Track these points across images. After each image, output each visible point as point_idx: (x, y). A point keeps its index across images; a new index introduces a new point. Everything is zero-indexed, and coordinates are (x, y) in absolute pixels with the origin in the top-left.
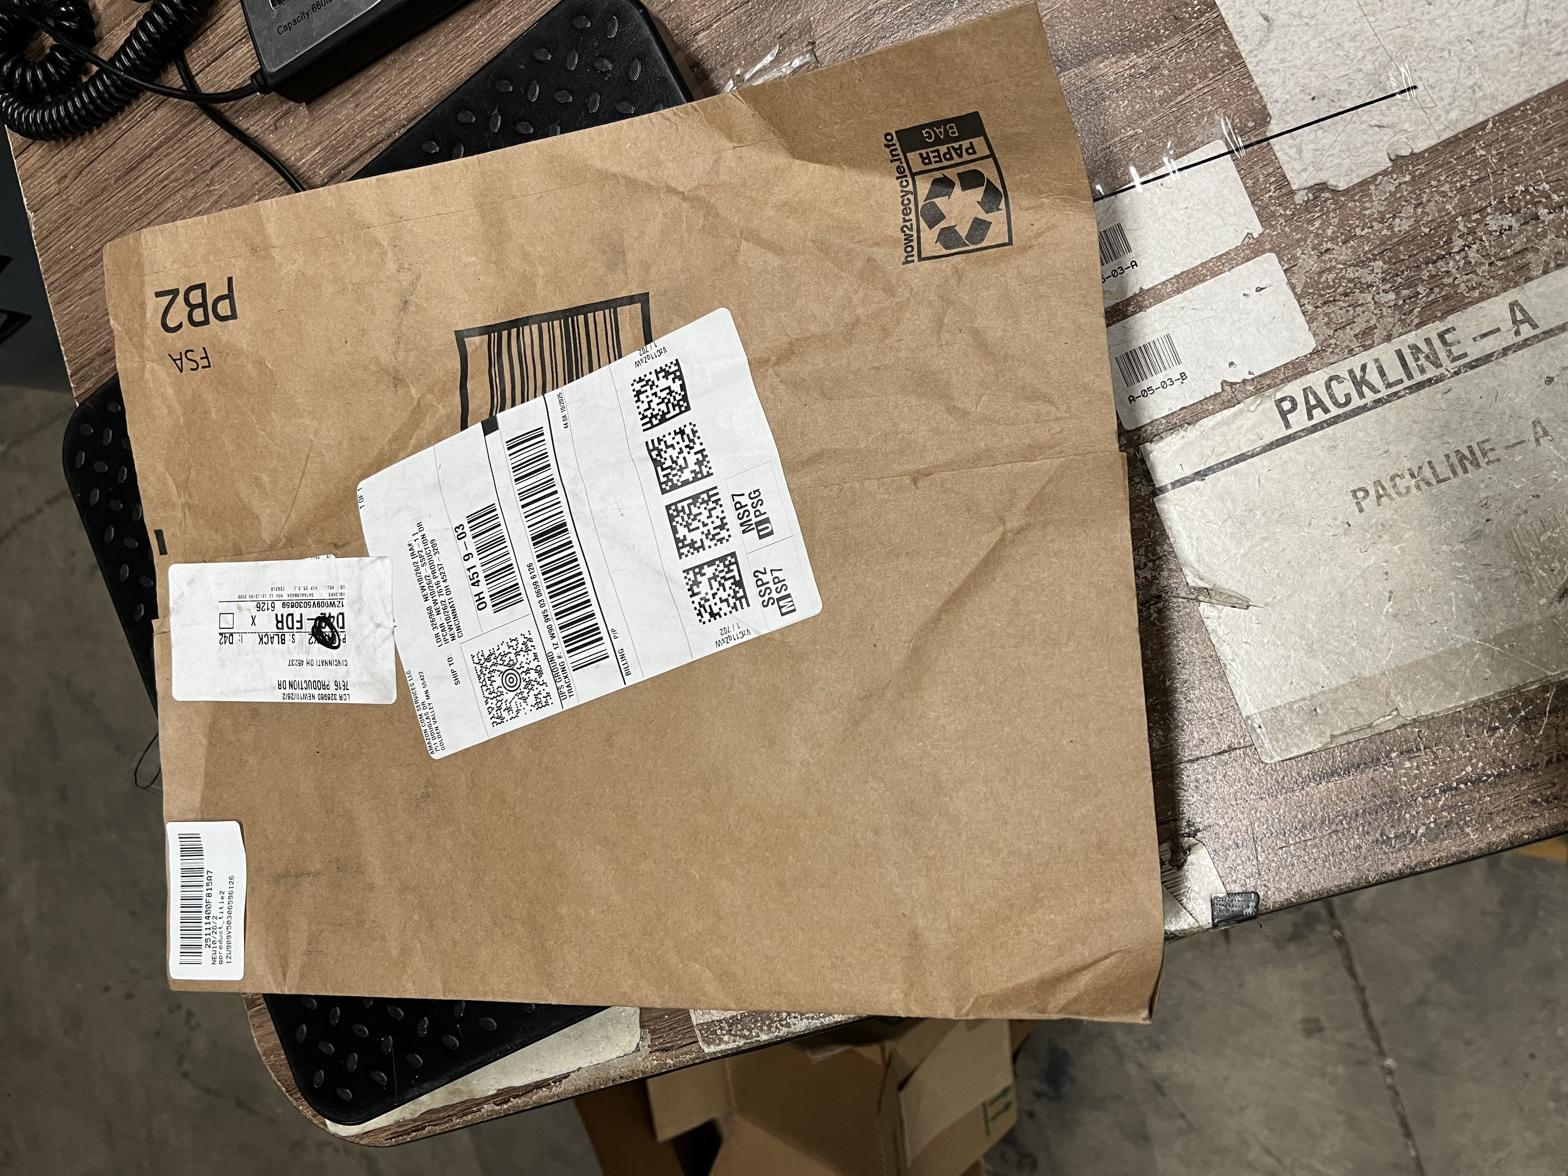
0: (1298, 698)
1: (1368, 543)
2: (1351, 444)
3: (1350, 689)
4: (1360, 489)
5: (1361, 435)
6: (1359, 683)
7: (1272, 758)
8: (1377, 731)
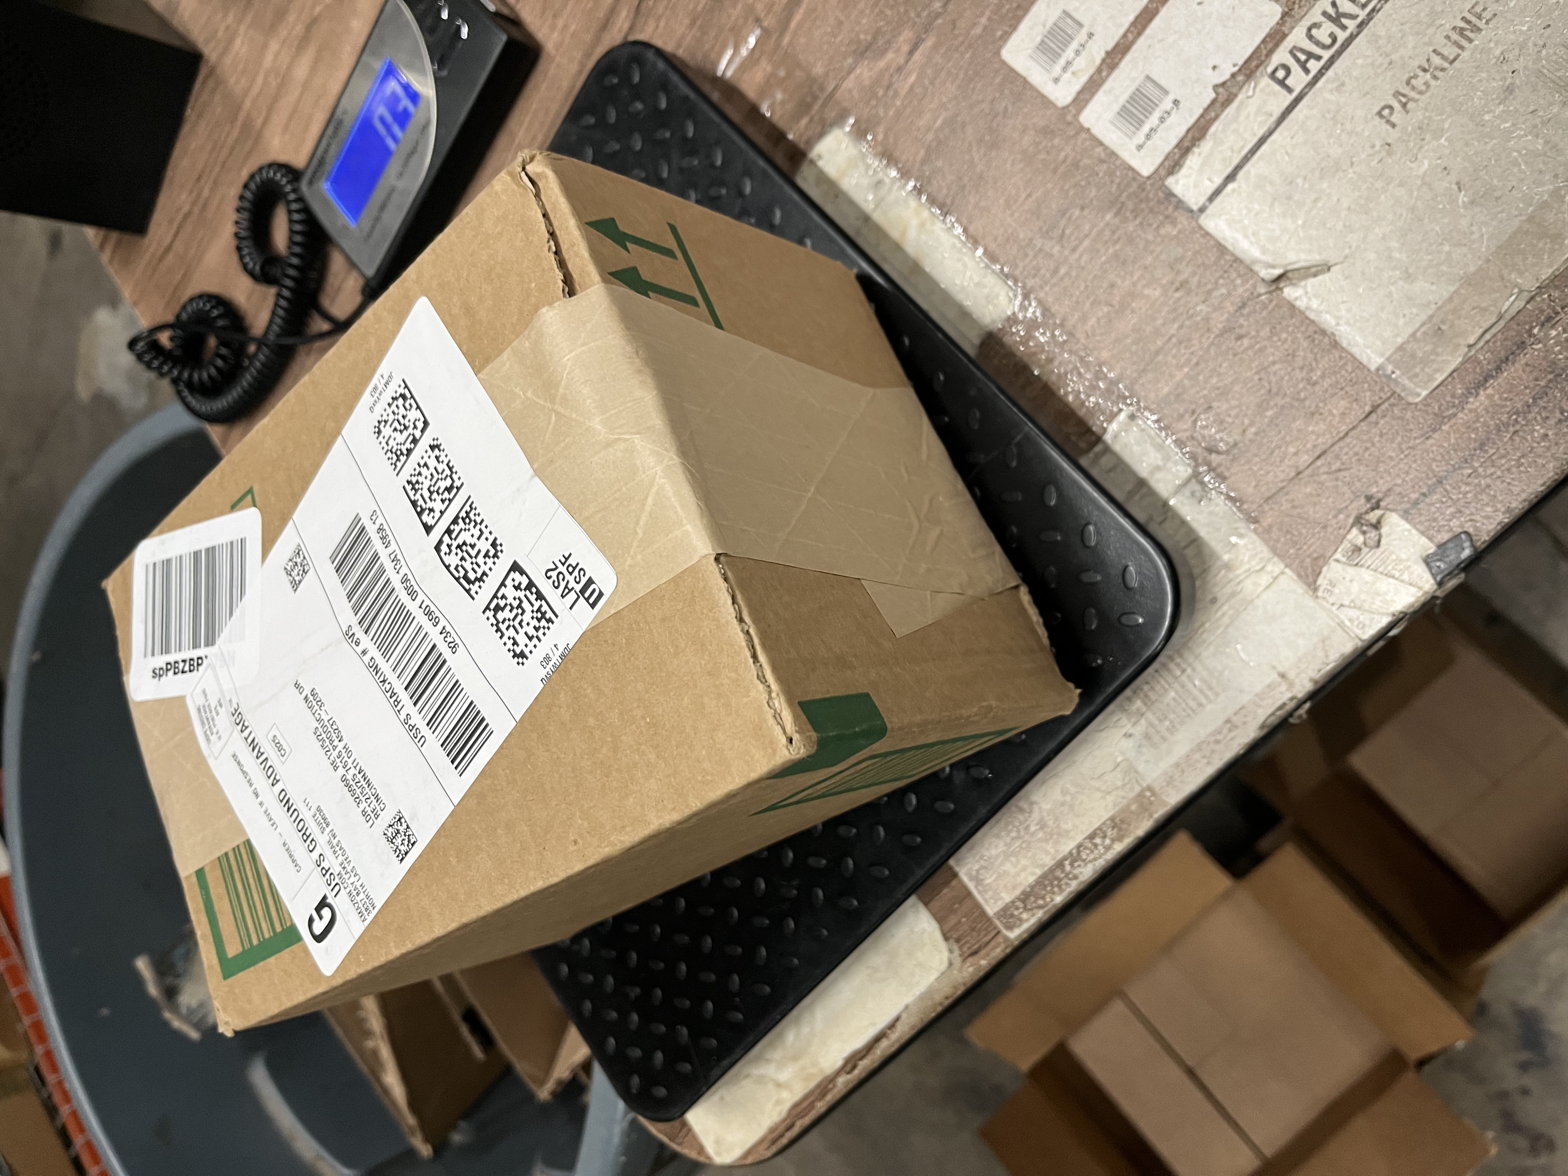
0: (1417, 325)
1: (1415, 151)
2: (1354, 74)
3: (1463, 291)
4: (1383, 108)
5: (1360, 62)
6: (1468, 281)
7: (1419, 395)
8: (1508, 317)
